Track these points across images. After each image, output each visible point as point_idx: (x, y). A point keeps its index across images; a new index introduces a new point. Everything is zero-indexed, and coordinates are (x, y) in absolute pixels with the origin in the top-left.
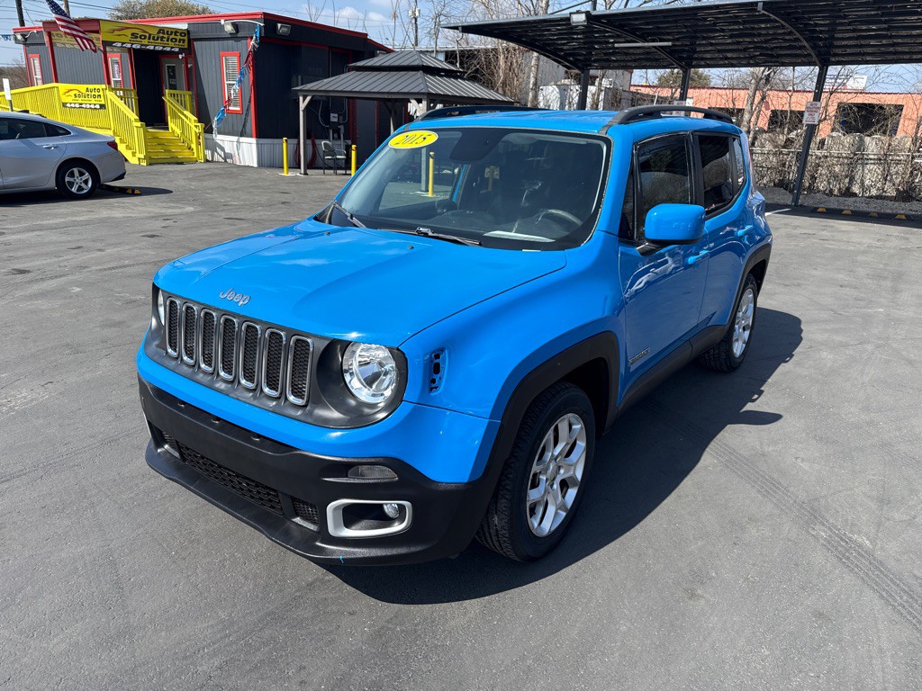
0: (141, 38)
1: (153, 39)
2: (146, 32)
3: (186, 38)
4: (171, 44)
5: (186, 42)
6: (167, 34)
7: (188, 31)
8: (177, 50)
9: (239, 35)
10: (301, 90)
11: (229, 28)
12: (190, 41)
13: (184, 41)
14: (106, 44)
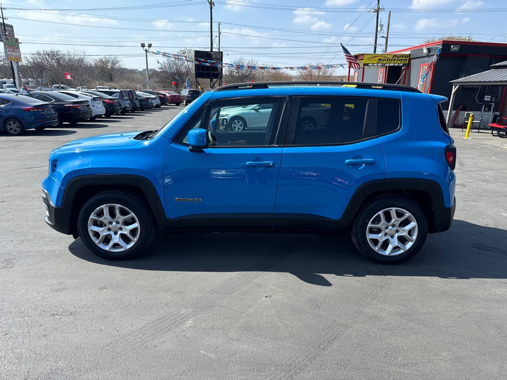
0: (383, 60)
1: (390, 60)
2: (386, 57)
3: (408, 59)
4: (399, 62)
5: (408, 60)
6: (398, 57)
7: (410, 55)
8: (401, 65)
9: (430, 54)
10: (454, 82)
11: (425, 51)
12: (410, 60)
13: (406, 60)
14: (365, 65)
